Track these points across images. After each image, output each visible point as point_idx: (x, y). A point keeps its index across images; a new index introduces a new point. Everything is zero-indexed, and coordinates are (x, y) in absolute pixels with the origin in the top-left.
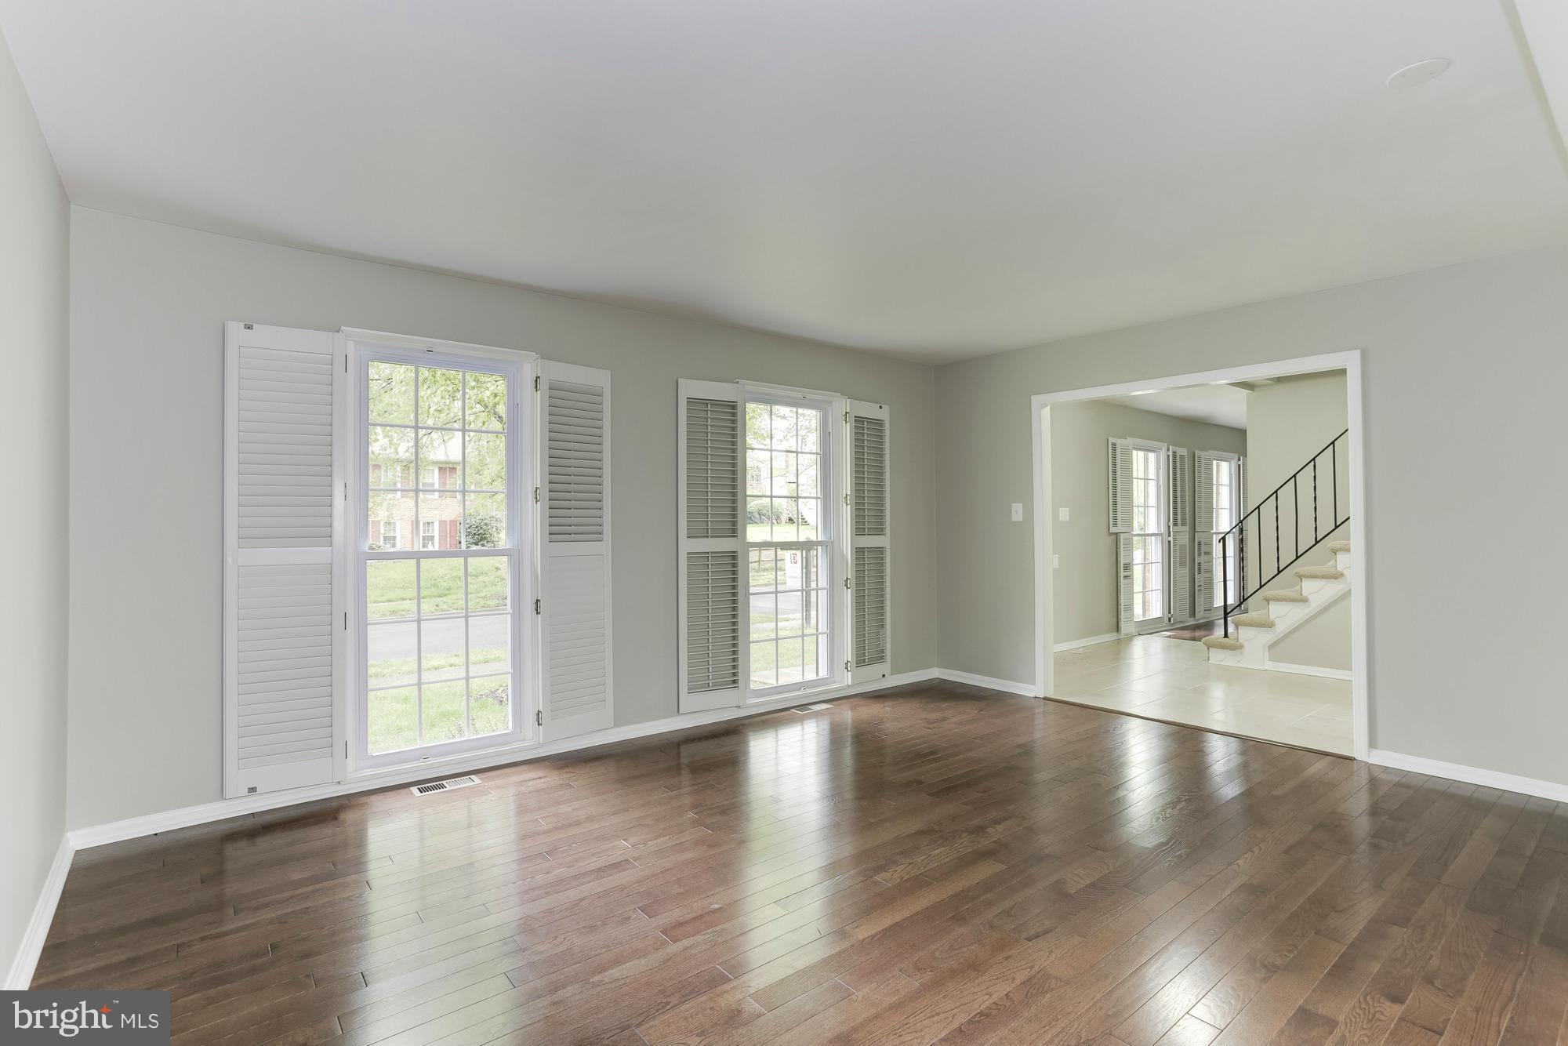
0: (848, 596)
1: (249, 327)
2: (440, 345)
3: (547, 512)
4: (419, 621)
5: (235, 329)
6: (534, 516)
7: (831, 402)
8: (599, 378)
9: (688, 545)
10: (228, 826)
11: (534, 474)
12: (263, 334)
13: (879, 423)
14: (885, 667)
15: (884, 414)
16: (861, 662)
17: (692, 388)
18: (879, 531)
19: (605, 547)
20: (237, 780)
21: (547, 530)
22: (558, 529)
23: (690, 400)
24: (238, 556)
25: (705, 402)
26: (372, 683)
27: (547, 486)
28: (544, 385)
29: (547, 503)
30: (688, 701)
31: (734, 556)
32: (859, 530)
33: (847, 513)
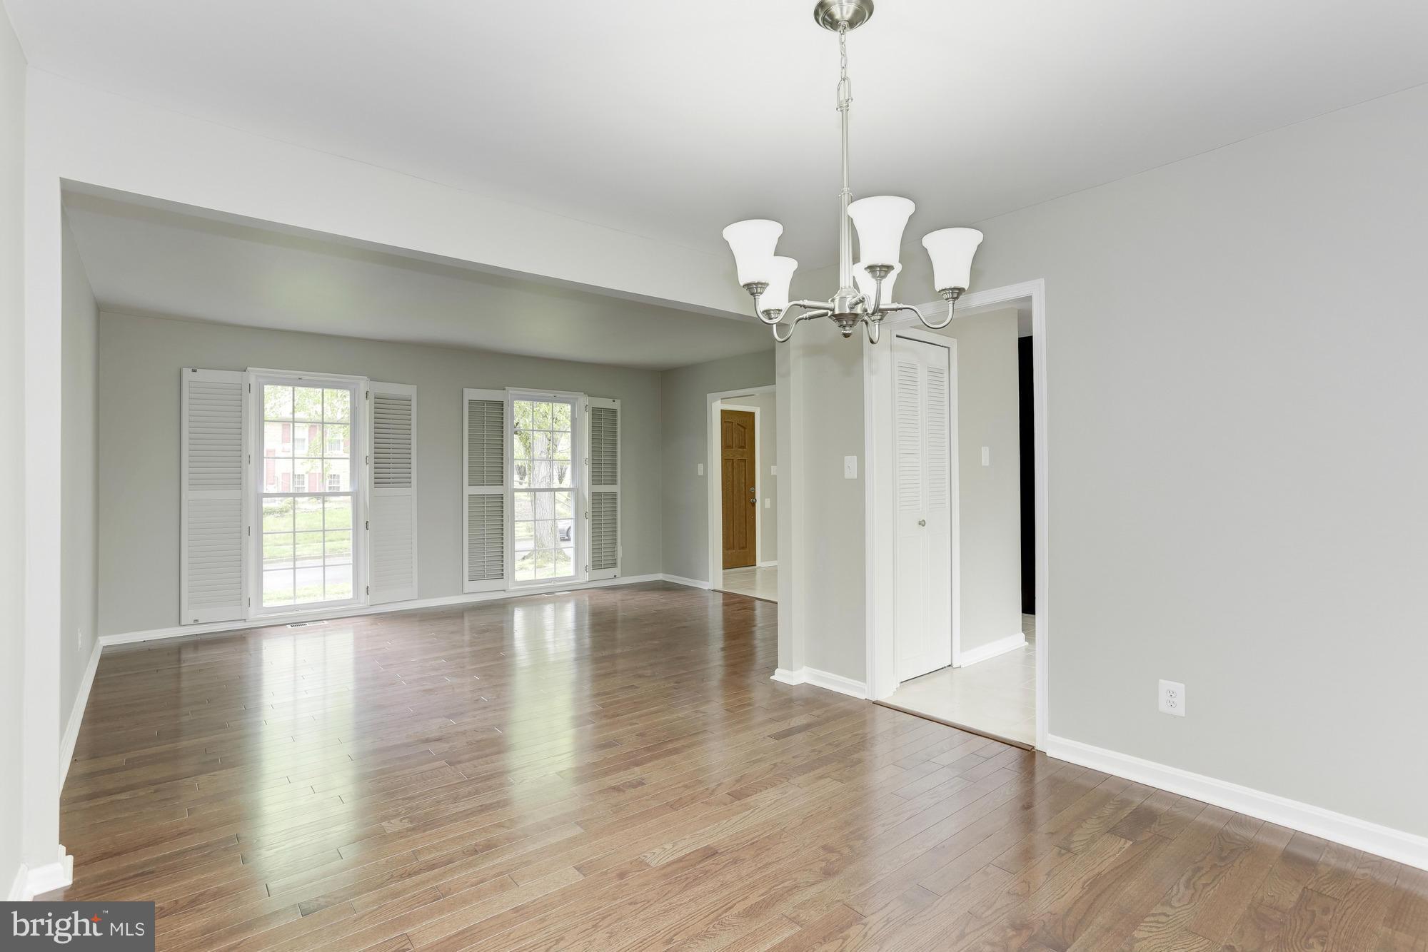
0: (587, 524)
1: (194, 371)
2: (308, 376)
3: (373, 471)
4: (294, 532)
5: (187, 374)
6: (366, 472)
7: (577, 399)
8: (408, 390)
9: (469, 490)
10: (181, 640)
11: (366, 448)
12: (202, 375)
13: (614, 411)
14: (617, 571)
15: (617, 405)
16: (596, 565)
17: (472, 394)
18: (614, 482)
19: (412, 491)
20: (187, 616)
21: (373, 480)
22: (380, 480)
23: (471, 402)
24: (187, 495)
25: (482, 402)
26: (265, 567)
27: (373, 455)
28: (371, 396)
29: (373, 465)
30: (469, 586)
31: (501, 496)
32: (596, 480)
33: (586, 470)
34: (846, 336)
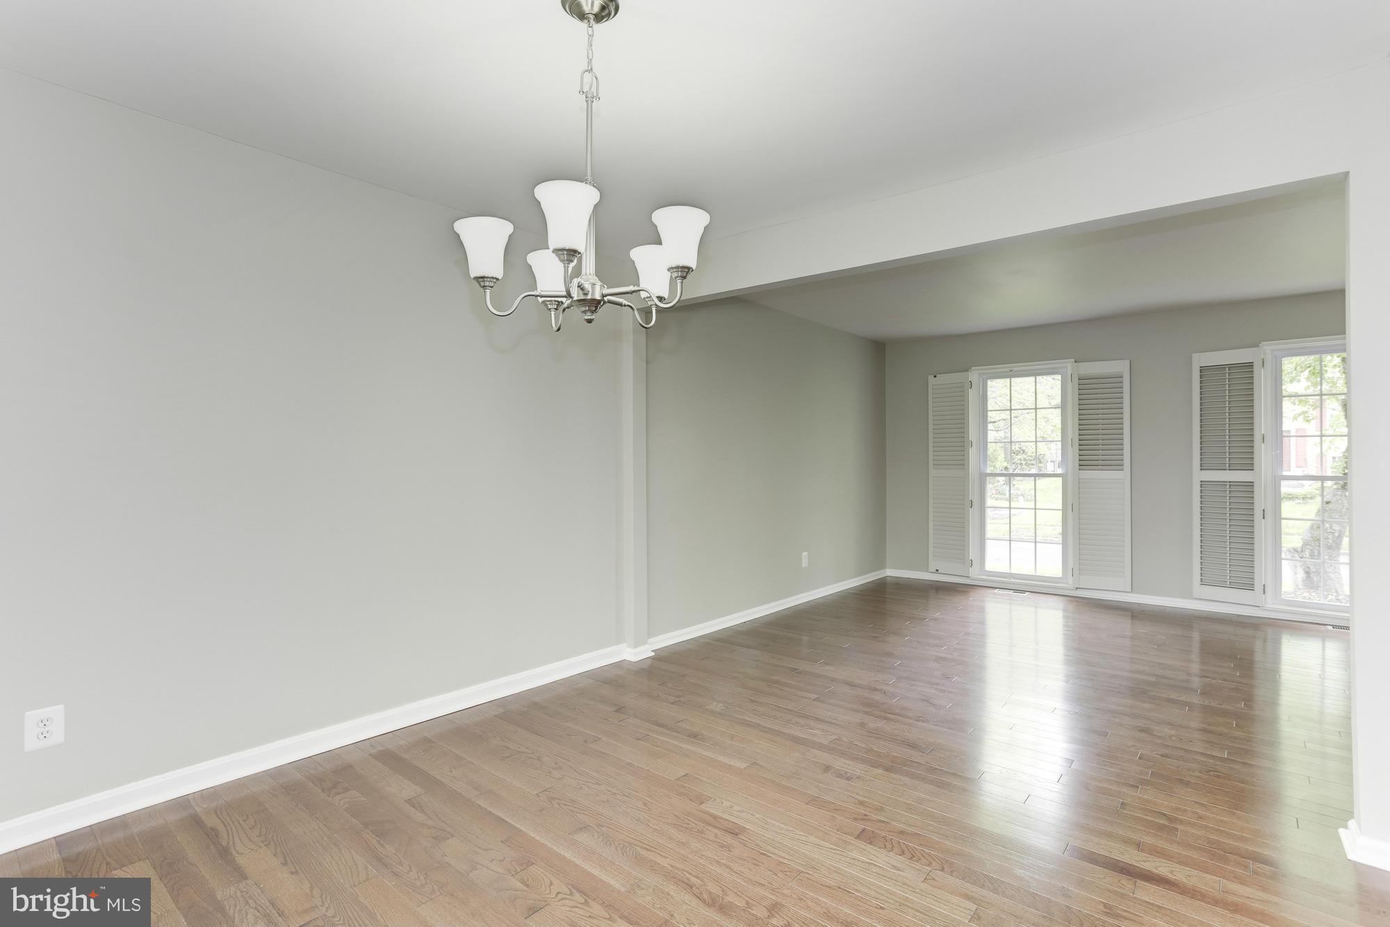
1: (935, 377)
2: (1017, 367)
3: (1078, 453)
5: (931, 380)
6: (1073, 453)
8: (1120, 366)
9: (1199, 476)
11: (1071, 431)
12: (942, 379)
17: (1205, 359)
19: (1123, 476)
21: (1078, 463)
22: (1086, 463)
23: (1201, 369)
24: (932, 472)
25: (1220, 367)
28: (1075, 378)
30: (1200, 589)
31: (1251, 484)
34: (590, 321)
